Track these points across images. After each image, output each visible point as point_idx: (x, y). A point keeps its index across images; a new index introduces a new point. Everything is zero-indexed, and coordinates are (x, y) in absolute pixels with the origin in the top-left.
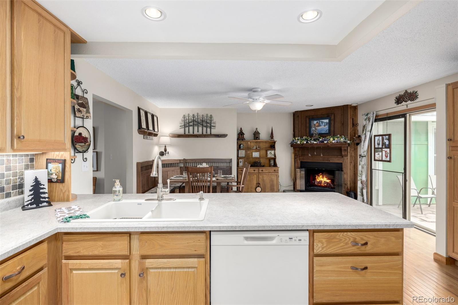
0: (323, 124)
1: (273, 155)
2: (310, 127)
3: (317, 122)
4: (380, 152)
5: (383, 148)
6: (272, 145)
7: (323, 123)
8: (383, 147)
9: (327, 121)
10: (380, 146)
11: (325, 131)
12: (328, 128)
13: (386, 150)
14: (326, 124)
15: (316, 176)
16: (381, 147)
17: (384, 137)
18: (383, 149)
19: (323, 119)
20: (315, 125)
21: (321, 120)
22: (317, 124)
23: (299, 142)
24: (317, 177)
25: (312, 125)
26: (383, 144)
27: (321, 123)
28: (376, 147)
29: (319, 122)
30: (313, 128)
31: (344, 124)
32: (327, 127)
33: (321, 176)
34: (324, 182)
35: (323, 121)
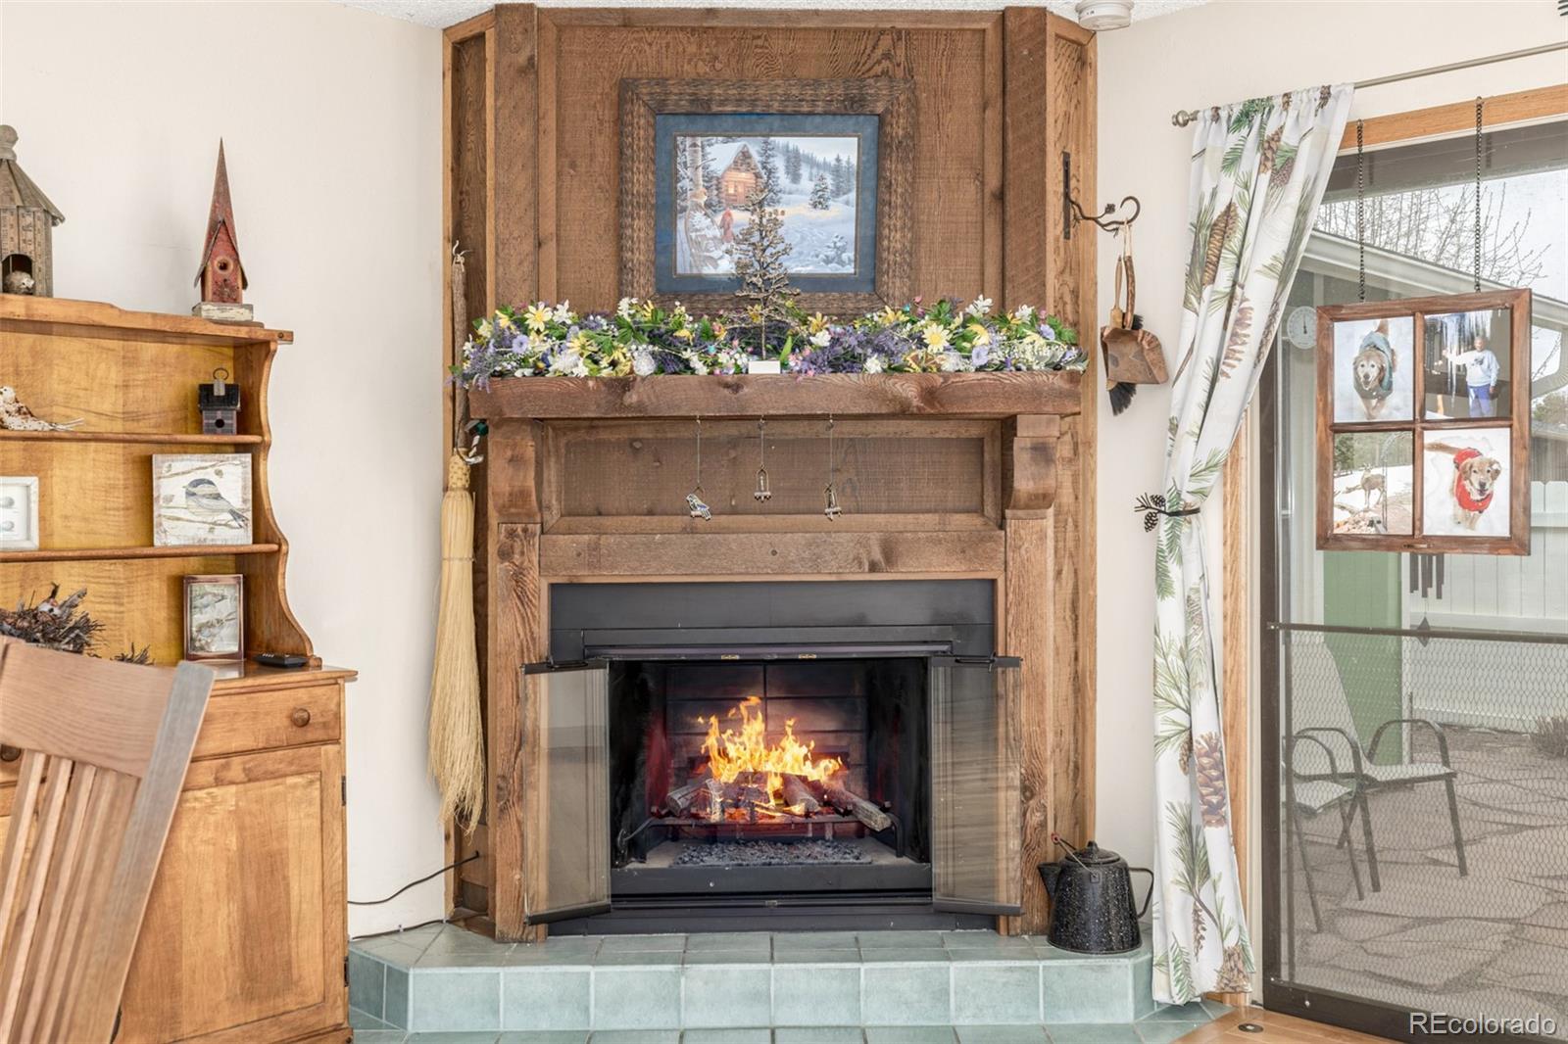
0: (807, 184)
1: (236, 515)
2: (666, 208)
3: (745, 155)
4: (1397, 463)
5: (1436, 425)
6: (220, 391)
7: (805, 171)
8: (1429, 415)
9: (841, 150)
10: (1398, 405)
11: (828, 261)
12: (849, 231)
13: (1462, 445)
14: (829, 181)
15: (708, 725)
16: (1405, 414)
17: (1450, 322)
18: (1430, 437)
19: (804, 134)
20: (713, 182)
21: (780, 141)
22: (745, 176)
23: (570, 361)
24: (711, 741)
25: (685, 183)
26: (1437, 383)
27: (779, 163)
28: (1340, 417)
29: (767, 152)
30: (699, 218)
31: (1010, 196)
32: (842, 217)
33: (754, 728)
34: (786, 779)
35: (804, 145)
